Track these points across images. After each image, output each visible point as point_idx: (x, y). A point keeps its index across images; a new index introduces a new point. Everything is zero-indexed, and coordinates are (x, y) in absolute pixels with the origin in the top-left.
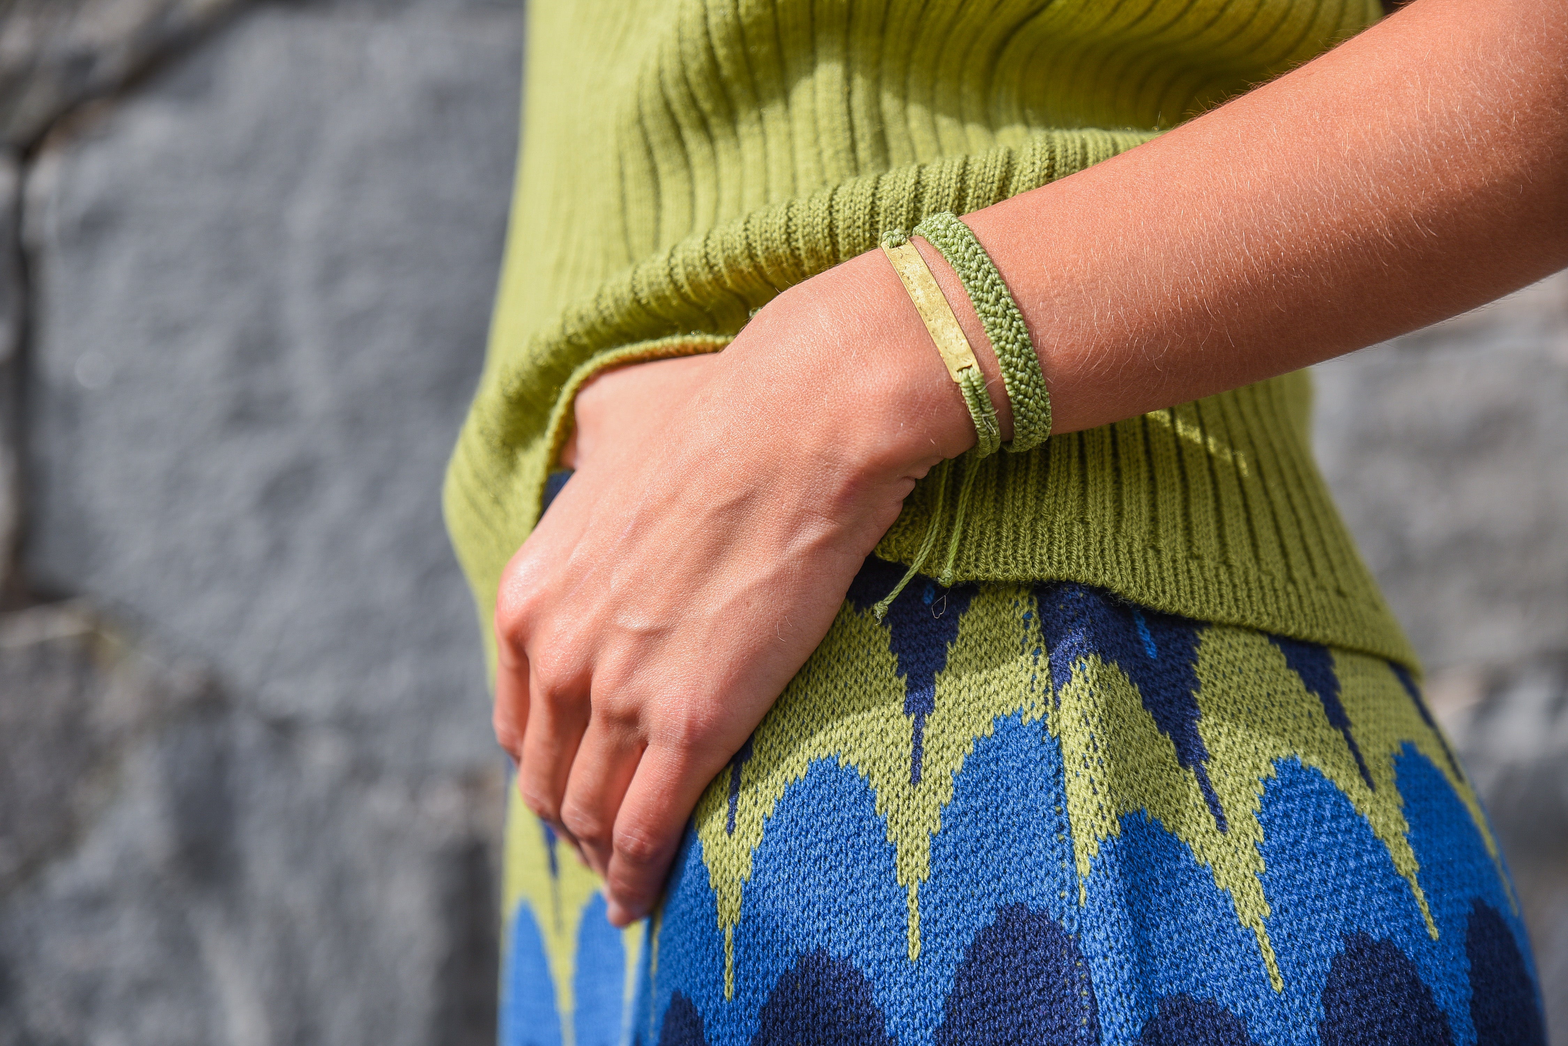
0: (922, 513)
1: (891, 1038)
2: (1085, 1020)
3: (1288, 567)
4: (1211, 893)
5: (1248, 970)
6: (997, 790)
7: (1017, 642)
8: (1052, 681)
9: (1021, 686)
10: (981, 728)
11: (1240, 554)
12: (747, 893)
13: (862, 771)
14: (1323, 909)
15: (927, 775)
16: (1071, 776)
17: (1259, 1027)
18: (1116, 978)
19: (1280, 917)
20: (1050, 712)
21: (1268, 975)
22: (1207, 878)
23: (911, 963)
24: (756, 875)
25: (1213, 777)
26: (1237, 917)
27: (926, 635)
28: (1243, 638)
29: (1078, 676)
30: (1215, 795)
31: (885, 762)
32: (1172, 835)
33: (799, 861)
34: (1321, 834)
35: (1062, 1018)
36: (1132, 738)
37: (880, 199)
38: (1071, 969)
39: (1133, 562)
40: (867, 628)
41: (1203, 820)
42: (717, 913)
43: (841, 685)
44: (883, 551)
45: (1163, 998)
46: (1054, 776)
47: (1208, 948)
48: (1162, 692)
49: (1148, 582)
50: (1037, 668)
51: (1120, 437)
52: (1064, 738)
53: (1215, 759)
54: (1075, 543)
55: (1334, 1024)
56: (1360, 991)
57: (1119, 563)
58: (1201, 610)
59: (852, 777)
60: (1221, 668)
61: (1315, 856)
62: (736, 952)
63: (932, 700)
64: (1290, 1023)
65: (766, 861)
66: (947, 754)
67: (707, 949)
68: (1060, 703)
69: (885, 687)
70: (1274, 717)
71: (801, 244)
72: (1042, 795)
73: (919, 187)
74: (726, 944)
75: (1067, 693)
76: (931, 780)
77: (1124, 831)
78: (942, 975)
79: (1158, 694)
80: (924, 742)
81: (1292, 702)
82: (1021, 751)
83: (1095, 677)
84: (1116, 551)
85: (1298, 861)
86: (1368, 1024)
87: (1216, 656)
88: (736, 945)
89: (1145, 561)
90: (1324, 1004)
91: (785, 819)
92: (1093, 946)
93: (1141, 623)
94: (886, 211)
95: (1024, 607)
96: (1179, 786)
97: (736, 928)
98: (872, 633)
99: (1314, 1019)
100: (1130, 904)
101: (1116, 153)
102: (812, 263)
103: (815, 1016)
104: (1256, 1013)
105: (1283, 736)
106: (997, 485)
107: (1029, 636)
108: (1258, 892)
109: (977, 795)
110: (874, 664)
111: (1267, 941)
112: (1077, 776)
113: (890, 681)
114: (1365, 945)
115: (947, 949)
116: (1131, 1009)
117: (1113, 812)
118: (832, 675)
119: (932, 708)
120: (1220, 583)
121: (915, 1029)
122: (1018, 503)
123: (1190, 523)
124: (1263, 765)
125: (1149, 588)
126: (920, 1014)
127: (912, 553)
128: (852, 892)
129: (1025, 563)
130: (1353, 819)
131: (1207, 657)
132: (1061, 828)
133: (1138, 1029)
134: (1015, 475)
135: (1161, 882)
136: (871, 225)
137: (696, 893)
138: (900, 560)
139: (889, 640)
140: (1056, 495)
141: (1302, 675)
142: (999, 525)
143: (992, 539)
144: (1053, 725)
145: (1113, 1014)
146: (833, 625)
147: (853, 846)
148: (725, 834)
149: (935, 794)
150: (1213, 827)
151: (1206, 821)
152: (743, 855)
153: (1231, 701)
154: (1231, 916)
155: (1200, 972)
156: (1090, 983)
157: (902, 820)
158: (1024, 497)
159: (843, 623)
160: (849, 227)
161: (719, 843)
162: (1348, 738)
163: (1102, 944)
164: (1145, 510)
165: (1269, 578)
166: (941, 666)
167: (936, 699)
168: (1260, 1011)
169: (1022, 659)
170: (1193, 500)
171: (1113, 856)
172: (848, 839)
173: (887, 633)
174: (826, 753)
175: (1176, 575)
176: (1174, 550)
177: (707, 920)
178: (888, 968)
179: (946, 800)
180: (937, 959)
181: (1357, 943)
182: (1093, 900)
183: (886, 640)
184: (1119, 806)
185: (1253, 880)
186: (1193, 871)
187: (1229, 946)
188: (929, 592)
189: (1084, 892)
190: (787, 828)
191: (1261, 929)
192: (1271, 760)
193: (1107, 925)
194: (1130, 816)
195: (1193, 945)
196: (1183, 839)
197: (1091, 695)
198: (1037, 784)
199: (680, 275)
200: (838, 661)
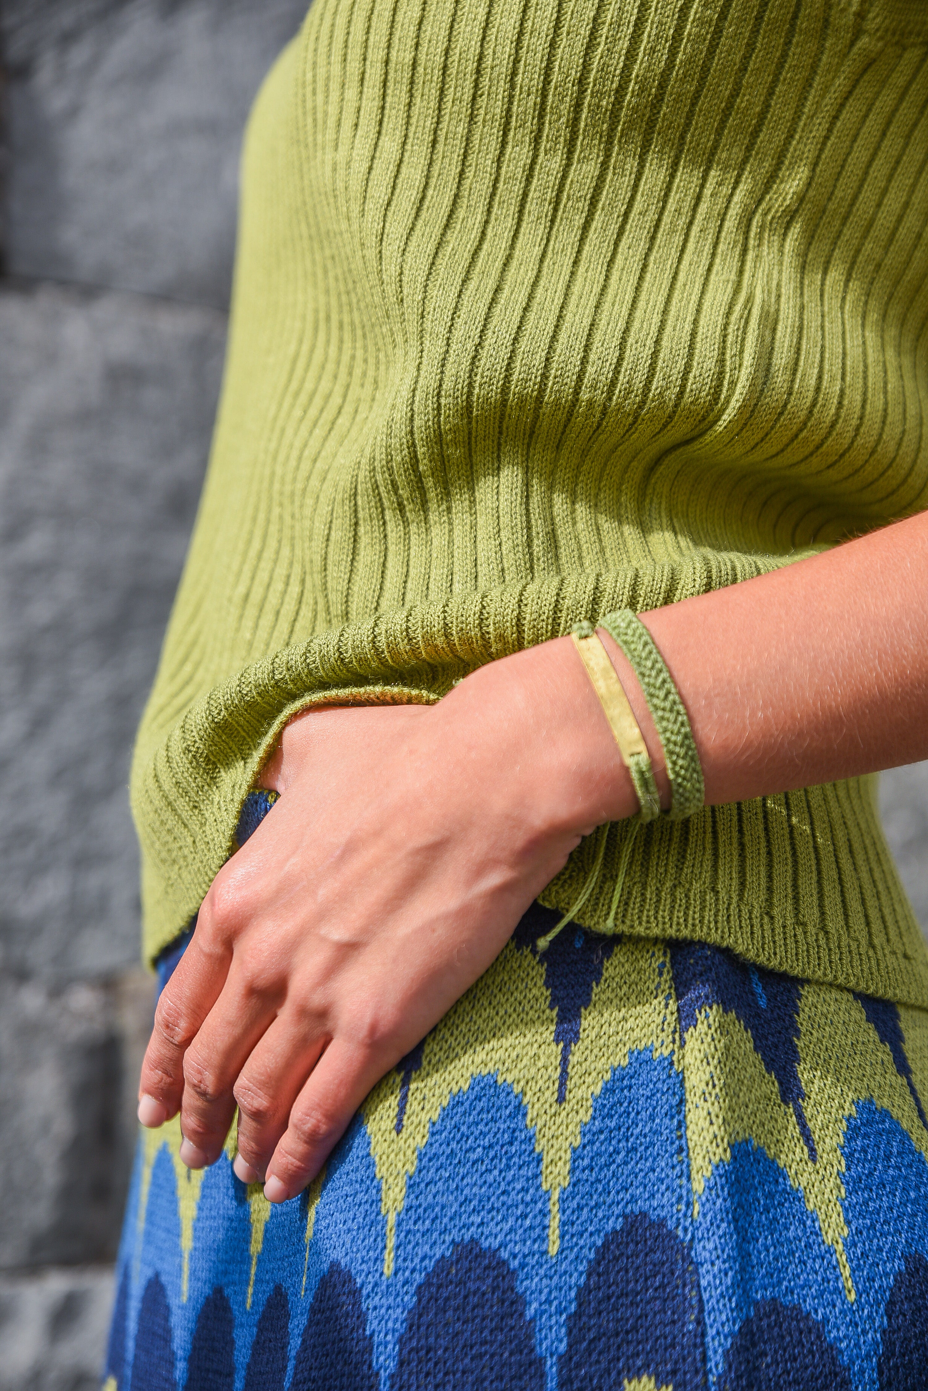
0: (580, 870)
1: (530, 1321)
2: (693, 1317)
3: (870, 934)
4: (802, 1214)
5: (828, 1282)
6: (629, 1114)
7: (652, 987)
8: (680, 1023)
9: (653, 1026)
10: (618, 1058)
11: (835, 924)
12: (411, 1186)
13: (517, 1089)
14: (889, 1233)
15: (571, 1095)
16: (691, 1106)
17: (835, 1331)
18: (721, 1283)
19: (856, 1238)
20: (676, 1050)
21: (844, 1287)
22: (799, 1200)
23: (551, 1257)
24: (420, 1171)
25: (807, 1114)
26: (821, 1235)
27: (575, 975)
28: (835, 994)
29: (702, 1023)
30: (809, 1130)
31: (536, 1082)
32: (773, 1161)
33: (459, 1162)
34: (889, 1167)
35: (673, 1313)
36: (745, 1077)
37: (563, 599)
38: (684, 1271)
39: (752, 926)
40: (526, 964)
41: (798, 1150)
42: (381, 1200)
43: (502, 1012)
44: (544, 899)
45: (758, 1302)
46: (677, 1106)
47: (797, 1261)
48: (770, 1037)
49: (763, 944)
50: (668, 1012)
51: (745, 816)
52: (687, 1074)
53: (809, 1098)
54: (707, 909)
55: (894, 1332)
56: (915, 1304)
57: (741, 927)
58: (804, 971)
59: (508, 1094)
60: (817, 1019)
61: (884, 1186)
62: (398, 1236)
63: (578, 1032)
64: (859, 1330)
65: (430, 1160)
66: (589, 1080)
67: (370, 1230)
68: (685, 1043)
69: (539, 1017)
70: (857, 1064)
71: (491, 629)
72: (667, 1121)
73: (597, 591)
74: (388, 1228)
75: (692, 1036)
76: (574, 1101)
77: (734, 1157)
78: (576, 1270)
79: (767, 1039)
80: (570, 1067)
81: (869, 1051)
82: (651, 1081)
83: (717, 1024)
84: (740, 916)
85: (871, 1190)
86: (920, 1332)
87: (813, 1009)
88: (397, 1230)
89: (762, 926)
90: (887, 1314)
91: (449, 1124)
92: (703, 1253)
93: (755, 978)
94: (568, 609)
95: (660, 958)
96: (780, 1120)
97: (399, 1214)
98: (530, 970)
99: (879, 1327)
100: (736, 1220)
101: (759, 573)
102: (500, 646)
103: (466, 1297)
104: (833, 1320)
105: (862, 1081)
106: (644, 851)
107: (663, 983)
108: (839, 1215)
109: (612, 1116)
110: (531, 996)
111: (844, 1257)
112: (697, 1107)
113: (544, 1012)
114: (920, 1265)
115: (581, 1248)
116: (732, 1310)
117: (726, 1140)
118: (495, 1003)
119: (578, 1038)
120: (819, 947)
121: (551, 1316)
122: (662, 870)
123: (798, 893)
124: (847, 1105)
125: (763, 949)
126: (555, 1303)
127: (568, 904)
128: (503, 1193)
129: (664, 923)
130: (913, 1154)
131: (807, 1009)
132: (680, 1150)
133: (737, 1327)
134: (660, 844)
135: (762, 1202)
136: (554, 620)
137: (362, 1180)
138: (557, 908)
139: (544, 976)
140: (693, 866)
141: (877, 1028)
142: (644, 888)
143: (638, 900)
144: (679, 1061)
145: (718, 1314)
146: (497, 959)
147: (506, 1153)
148: (394, 1133)
149: (577, 1112)
150: (806, 1157)
151: (801, 1152)
152: (409, 1152)
153: (824, 1048)
154: (817, 1235)
155: (789, 1281)
156: (699, 1286)
157: (549, 1134)
158: (666, 865)
159: (505, 957)
160: (535, 620)
161: (388, 1139)
162: (910, 1084)
163: (711, 1254)
164: (763, 880)
165: (856, 943)
166: (587, 1003)
167: (581, 1030)
168: (836, 1318)
169: (655, 1002)
170: (802, 874)
171: (723, 1179)
172: (502, 1146)
173: (542, 970)
174: (487, 1071)
175: (785, 939)
176: (784, 917)
177: (371, 1205)
178: (532, 1261)
179: (587, 1119)
180: (572, 1256)
181: (915, 1263)
182: (705, 1215)
183: (541, 976)
184: (730, 1135)
185: (835, 1205)
186: (789, 1194)
187: (814, 1260)
188: (580, 937)
189: (697, 1207)
190: (450, 1133)
191: (840, 1247)
192: (853, 1101)
193: (716, 1237)
194: (740, 1144)
195: (785, 1258)
196: (782, 1165)
197: (713, 1040)
198: (663, 1111)
199: (382, 643)
200: (500, 990)
